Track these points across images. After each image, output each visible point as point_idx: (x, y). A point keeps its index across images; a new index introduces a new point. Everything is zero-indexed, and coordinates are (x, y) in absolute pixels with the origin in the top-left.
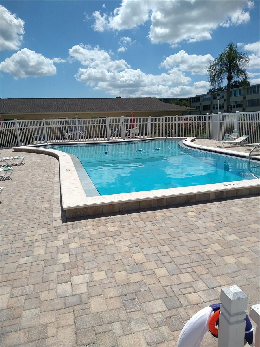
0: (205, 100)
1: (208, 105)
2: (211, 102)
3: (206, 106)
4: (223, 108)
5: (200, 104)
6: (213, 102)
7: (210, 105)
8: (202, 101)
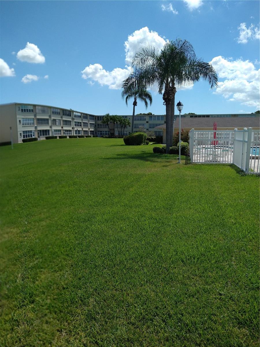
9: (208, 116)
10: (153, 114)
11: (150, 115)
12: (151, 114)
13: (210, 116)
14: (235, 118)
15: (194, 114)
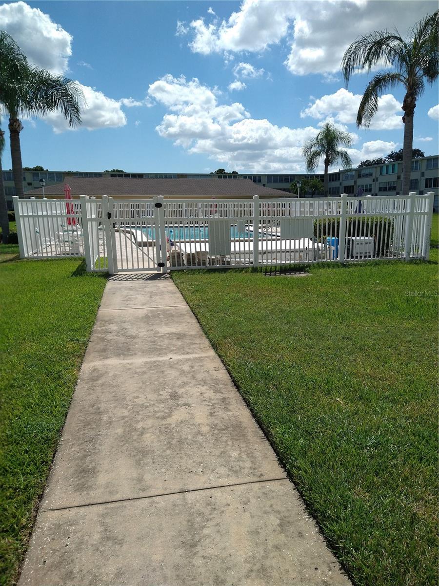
0: (348, 178)
1: (350, 186)
2: (355, 182)
3: (348, 187)
4: (371, 191)
5: (341, 184)
6: (358, 181)
7: (353, 186)
8: (343, 180)
9: (141, 176)
10: (45, 170)
11: (39, 170)
12: (42, 169)
13: (144, 176)
14: (181, 180)
15: (122, 171)
